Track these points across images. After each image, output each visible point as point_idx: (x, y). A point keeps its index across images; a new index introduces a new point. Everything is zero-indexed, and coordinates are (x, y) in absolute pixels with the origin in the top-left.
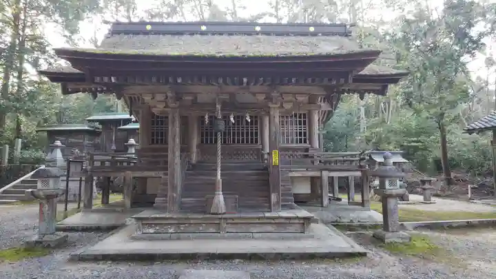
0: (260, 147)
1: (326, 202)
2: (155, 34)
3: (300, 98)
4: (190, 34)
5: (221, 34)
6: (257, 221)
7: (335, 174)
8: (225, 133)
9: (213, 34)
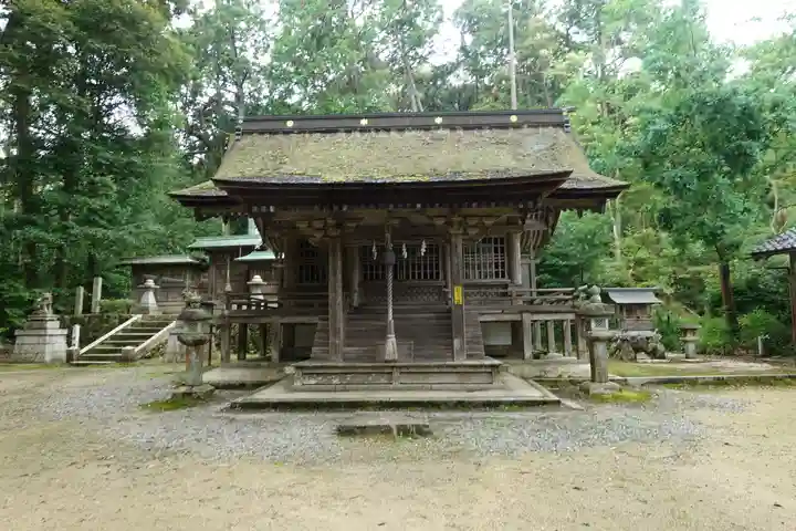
0: (442, 284)
1: (528, 353)
2: (299, 133)
3: (488, 222)
4: (346, 132)
5: (387, 130)
6: (436, 370)
8: (395, 266)
9: (377, 130)
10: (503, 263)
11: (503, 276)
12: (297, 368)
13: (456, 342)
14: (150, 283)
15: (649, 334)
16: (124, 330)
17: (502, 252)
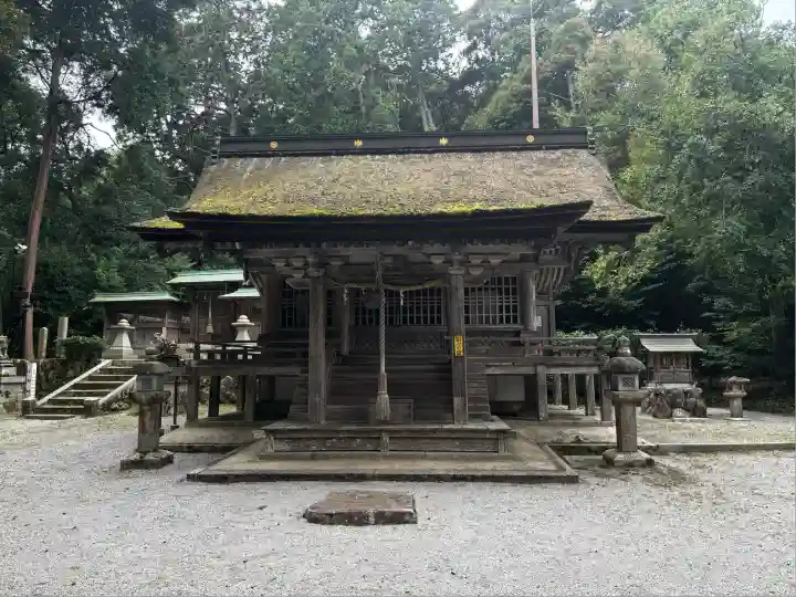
0: (444, 330)
1: (543, 414)
4: (338, 155)
7: (560, 371)
10: (515, 308)
11: (515, 322)
12: (269, 432)
13: (457, 401)
14: (125, 323)
15: (687, 387)
16: (90, 378)
17: (514, 293)
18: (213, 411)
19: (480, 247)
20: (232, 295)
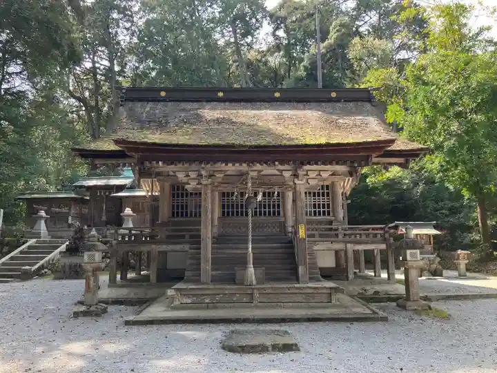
0: (283, 220)
1: (351, 276)
2: (171, 101)
3: (325, 175)
4: (207, 101)
6: (287, 291)
7: (361, 247)
10: (328, 205)
11: (329, 214)
12: (177, 290)
13: (301, 270)
14: (43, 213)
16: (22, 252)
17: (328, 195)
18: (124, 277)
19: (315, 167)
20: (120, 194)
